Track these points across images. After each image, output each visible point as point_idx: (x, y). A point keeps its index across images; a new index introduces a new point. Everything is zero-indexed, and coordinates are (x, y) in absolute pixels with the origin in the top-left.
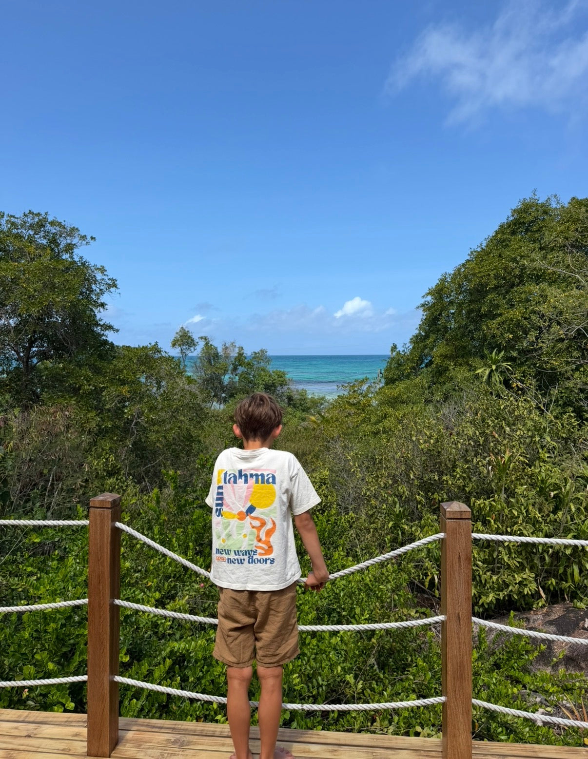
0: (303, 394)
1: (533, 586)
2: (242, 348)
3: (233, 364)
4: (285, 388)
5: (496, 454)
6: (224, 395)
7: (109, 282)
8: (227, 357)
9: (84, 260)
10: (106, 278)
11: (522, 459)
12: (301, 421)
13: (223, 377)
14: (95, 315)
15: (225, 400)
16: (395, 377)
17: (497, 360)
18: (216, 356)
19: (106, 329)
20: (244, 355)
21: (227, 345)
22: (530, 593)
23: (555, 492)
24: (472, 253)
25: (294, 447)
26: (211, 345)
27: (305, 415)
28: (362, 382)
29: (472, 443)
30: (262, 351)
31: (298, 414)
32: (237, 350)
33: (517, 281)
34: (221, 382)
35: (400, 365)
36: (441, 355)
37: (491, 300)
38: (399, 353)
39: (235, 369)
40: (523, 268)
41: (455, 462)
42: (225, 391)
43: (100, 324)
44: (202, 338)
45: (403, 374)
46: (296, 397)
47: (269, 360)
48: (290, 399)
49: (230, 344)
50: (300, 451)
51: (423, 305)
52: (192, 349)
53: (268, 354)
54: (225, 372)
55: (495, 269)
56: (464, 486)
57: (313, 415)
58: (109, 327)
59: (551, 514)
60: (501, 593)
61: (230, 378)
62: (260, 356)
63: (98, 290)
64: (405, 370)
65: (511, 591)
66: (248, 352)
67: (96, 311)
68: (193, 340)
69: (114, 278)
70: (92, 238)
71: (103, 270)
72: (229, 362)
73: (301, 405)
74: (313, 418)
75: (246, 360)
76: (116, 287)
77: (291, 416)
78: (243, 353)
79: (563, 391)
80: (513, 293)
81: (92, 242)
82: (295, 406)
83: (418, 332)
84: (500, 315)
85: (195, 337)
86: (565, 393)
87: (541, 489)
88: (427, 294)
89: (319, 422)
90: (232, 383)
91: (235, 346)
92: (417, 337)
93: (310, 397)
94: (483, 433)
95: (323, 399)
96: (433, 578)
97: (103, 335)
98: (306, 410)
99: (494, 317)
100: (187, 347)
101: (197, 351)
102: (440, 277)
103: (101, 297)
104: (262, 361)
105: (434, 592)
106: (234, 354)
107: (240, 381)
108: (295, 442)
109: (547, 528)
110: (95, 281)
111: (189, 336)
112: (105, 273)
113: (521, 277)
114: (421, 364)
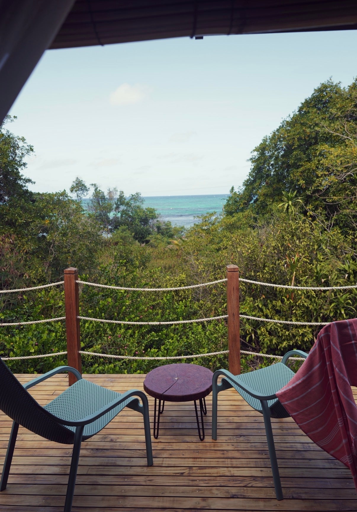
0: (168, 224)
1: (310, 336)
2: (123, 192)
3: (116, 204)
4: (155, 220)
5: (290, 258)
6: (110, 227)
7: (27, 148)
8: (111, 198)
9: (10, 133)
10: (25, 145)
11: (305, 260)
12: (167, 244)
13: (108, 214)
14: (19, 172)
15: (111, 231)
16: (233, 211)
17: (292, 197)
18: (103, 198)
19: (26, 182)
20: (124, 197)
21: (111, 190)
22: (308, 340)
23: (325, 279)
24: (283, 122)
25: (163, 263)
26: (100, 190)
27: (170, 240)
28: (212, 214)
29: (276, 252)
30: (137, 194)
31: (165, 239)
32: (118, 194)
33: (313, 141)
34: (108, 218)
35: (236, 202)
36: (264, 195)
37: (295, 156)
38: (235, 193)
39: (117, 208)
40: (317, 133)
41: (265, 264)
42: (111, 224)
43: (22, 179)
44: (92, 185)
45: (238, 208)
46: (163, 227)
47: (143, 201)
48: (159, 228)
49: (113, 189)
50: (167, 266)
51: (251, 159)
52: (85, 193)
53: (141, 196)
54: (110, 210)
55: (298, 134)
56: (271, 278)
57: (176, 240)
58: (29, 181)
59: (322, 293)
60: (291, 342)
61: (114, 214)
62: (135, 198)
63: (21, 154)
64: (240, 205)
65: (297, 340)
66: (127, 195)
67: (20, 169)
68: (85, 187)
69: (31, 145)
70: (15, 117)
71: (23, 139)
72: (113, 202)
73: (167, 233)
74: (176, 242)
75: (126, 201)
76: (33, 151)
77: (159, 241)
78: (123, 196)
79: (343, 217)
80: (310, 150)
81: (15, 120)
82: (163, 234)
83: (248, 178)
84: (302, 165)
85: (87, 185)
86: (344, 218)
87: (317, 277)
88: (254, 150)
89: (180, 244)
90: (116, 218)
91: (117, 191)
92: (247, 181)
93: (173, 227)
94: (282, 245)
95: (183, 228)
96: (251, 336)
97: (25, 186)
98: (171, 236)
99: (298, 167)
100: (82, 192)
101: (89, 195)
102: (263, 138)
103: (23, 159)
104: (137, 201)
105: (252, 344)
106: (117, 196)
107: (122, 216)
108: (163, 260)
109: (320, 301)
110: (18, 148)
111: (83, 184)
112: (25, 142)
113: (316, 138)
114: (251, 200)
